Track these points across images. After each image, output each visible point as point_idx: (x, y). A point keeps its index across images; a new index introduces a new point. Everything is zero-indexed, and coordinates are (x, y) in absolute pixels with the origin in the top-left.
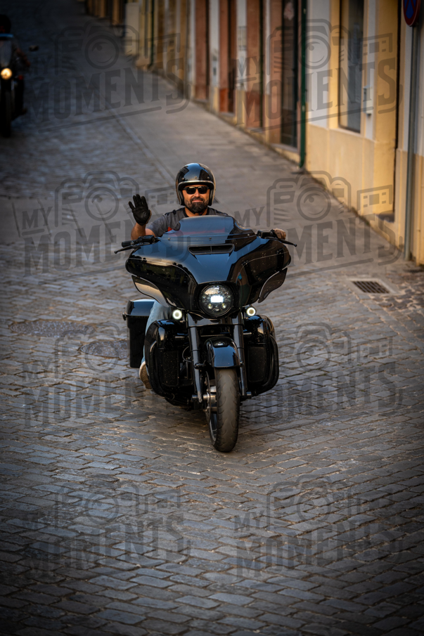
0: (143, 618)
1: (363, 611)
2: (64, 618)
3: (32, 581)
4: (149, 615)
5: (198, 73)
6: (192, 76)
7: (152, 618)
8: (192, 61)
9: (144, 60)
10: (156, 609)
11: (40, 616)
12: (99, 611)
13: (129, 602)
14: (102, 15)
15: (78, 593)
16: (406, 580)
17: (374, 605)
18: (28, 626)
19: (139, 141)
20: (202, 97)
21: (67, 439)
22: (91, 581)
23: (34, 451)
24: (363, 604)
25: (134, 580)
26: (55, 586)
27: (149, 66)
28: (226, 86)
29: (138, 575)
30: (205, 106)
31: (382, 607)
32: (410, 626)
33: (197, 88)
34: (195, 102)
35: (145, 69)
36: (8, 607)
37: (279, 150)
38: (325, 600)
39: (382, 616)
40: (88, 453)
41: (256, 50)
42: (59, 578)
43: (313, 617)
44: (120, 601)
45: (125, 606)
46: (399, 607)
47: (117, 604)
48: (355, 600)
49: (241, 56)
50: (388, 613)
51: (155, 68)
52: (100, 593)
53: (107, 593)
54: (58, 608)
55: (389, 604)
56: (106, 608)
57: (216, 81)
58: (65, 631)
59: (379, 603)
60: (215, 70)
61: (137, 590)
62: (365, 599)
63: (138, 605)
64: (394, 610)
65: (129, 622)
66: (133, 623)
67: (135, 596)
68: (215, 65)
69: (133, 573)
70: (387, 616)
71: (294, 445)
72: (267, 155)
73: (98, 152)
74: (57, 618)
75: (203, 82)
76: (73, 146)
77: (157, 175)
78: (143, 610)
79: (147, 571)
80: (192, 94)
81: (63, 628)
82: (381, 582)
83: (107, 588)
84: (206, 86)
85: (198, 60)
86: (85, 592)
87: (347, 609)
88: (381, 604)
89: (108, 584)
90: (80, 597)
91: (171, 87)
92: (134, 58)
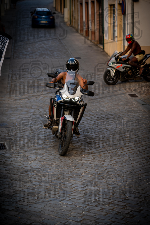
5: (81, 27)
6: (79, 27)
8: (79, 23)
9: (68, 23)
14: (59, 11)
19: (64, 44)
21: (37, 108)
27: (70, 25)
30: (82, 35)
33: (81, 31)
34: (80, 34)
35: (69, 25)
37: (99, 46)
40: (41, 110)
51: (71, 25)
72: (96, 47)
73: (53, 47)
75: (82, 29)
76: (47, 46)
77: (67, 53)
80: (79, 32)
85: (81, 23)
91: (75, 30)
92: (66, 23)
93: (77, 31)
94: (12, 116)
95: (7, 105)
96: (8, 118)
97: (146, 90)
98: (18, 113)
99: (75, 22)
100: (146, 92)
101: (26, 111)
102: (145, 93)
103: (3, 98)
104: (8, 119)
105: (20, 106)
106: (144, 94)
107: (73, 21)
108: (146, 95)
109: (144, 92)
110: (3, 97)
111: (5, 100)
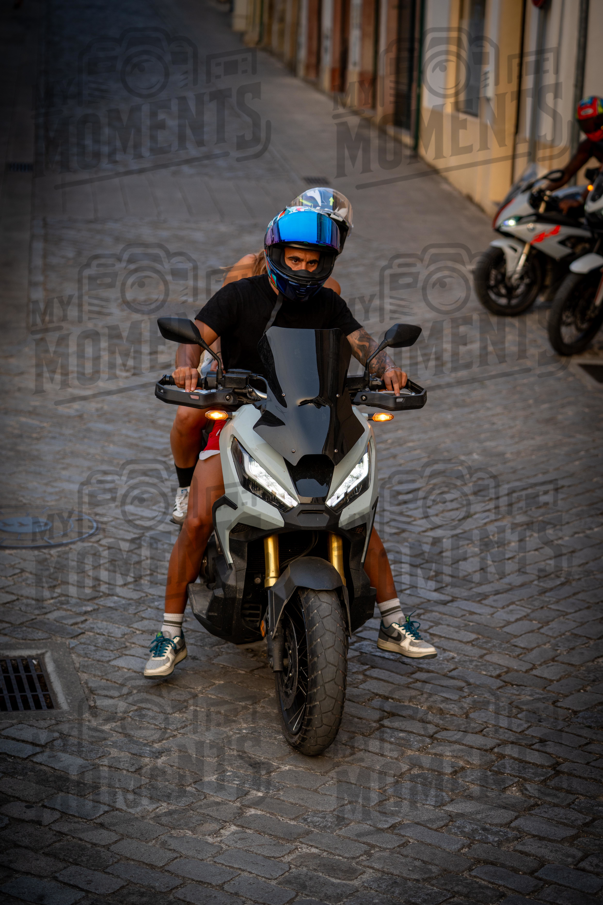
1: (492, 614)
5: (310, 52)
6: (303, 54)
8: (303, 39)
9: (252, 36)
16: (536, 582)
17: (503, 608)
18: (146, 619)
20: (312, 77)
23: (147, 435)
24: (492, 607)
27: (258, 43)
28: (337, 65)
30: (316, 85)
31: (511, 611)
32: (542, 631)
33: (308, 67)
34: (306, 80)
35: (253, 45)
36: (124, 598)
38: (452, 601)
39: (512, 619)
41: (370, 29)
43: (441, 619)
46: (529, 611)
48: (483, 602)
49: (355, 35)
50: (519, 616)
51: (263, 44)
55: (518, 607)
57: (328, 60)
59: (508, 606)
60: (326, 50)
62: (494, 601)
64: (524, 614)
68: (327, 43)
70: (517, 620)
71: (415, 437)
75: (314, 60)
80: (301, 71)
82: (510, 584)
84: (316, 65)
85: (310, 38)
87: (475, 611)
88: (511, 607)
91: (279, 65)
92: (242, 35)
93: (292, 69)
94: (64, 469)
95: (37, 404)
96: (46, 484)
98: (92, 451)
99: (282, 34)
101: (130, 440)
103: (13, 361)
104: (50, 490)
105: (97, 410)
107: (276, 27)
110: (12, 356)
111: (22, 373)
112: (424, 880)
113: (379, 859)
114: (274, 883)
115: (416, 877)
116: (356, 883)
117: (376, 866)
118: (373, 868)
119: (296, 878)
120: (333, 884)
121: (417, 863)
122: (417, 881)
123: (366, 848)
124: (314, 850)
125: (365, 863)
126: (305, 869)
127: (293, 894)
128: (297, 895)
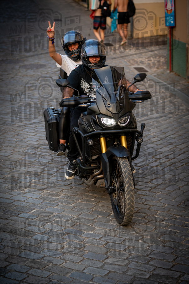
0: (38, 139)
2: (16, 141)
3: (6, 132)
4: (40, 138)
7: (41, 139)
10: (42, 137)
11: (9, 140)
12: (26, 138)
13: (34, 135)
15: (20, 134)
22: (24, 130)
25: (36, 130)
26: (13, 132)
29: (37, 128)
42: (14, 130)
44: (32, 135)
45: (33, 137)
47: (31, 136)
52: (26, 134)
53: (28, 133)
54: (14, 138)
56: (28, 137)
58: (16, 144)
61: (36, 132)
63: (37, 136)
65: (34, 140)
66: (35, 140)
67: (36, 134)
69: (35, 128)
74: (14, 141)
78: (38, 137)
79: (40, 127)
81: (16, 143)
83: (28, 132)
86: (22, 134)
89: (28, 131)
90: (20, 135)
97: (156, 62)
100: (157, 64)
102: (156, 66)
106: (154, 67)
108: (157, 68)
109: (154, 64)
112: (76, 195)
113: (65, 192)
114: (38, 199)
115: (74, 195)
116: (59, 197)
117: (64, 193)
118: (63, 194)
119: (43, 198)
120: (52, 198)
121: (74, 192)
122: (74, 196)
123: (62, 190)
124: (48, 192)
125: (61, 193)
126: (46, 196)
127: (42, 201)
128: (43, 201)
